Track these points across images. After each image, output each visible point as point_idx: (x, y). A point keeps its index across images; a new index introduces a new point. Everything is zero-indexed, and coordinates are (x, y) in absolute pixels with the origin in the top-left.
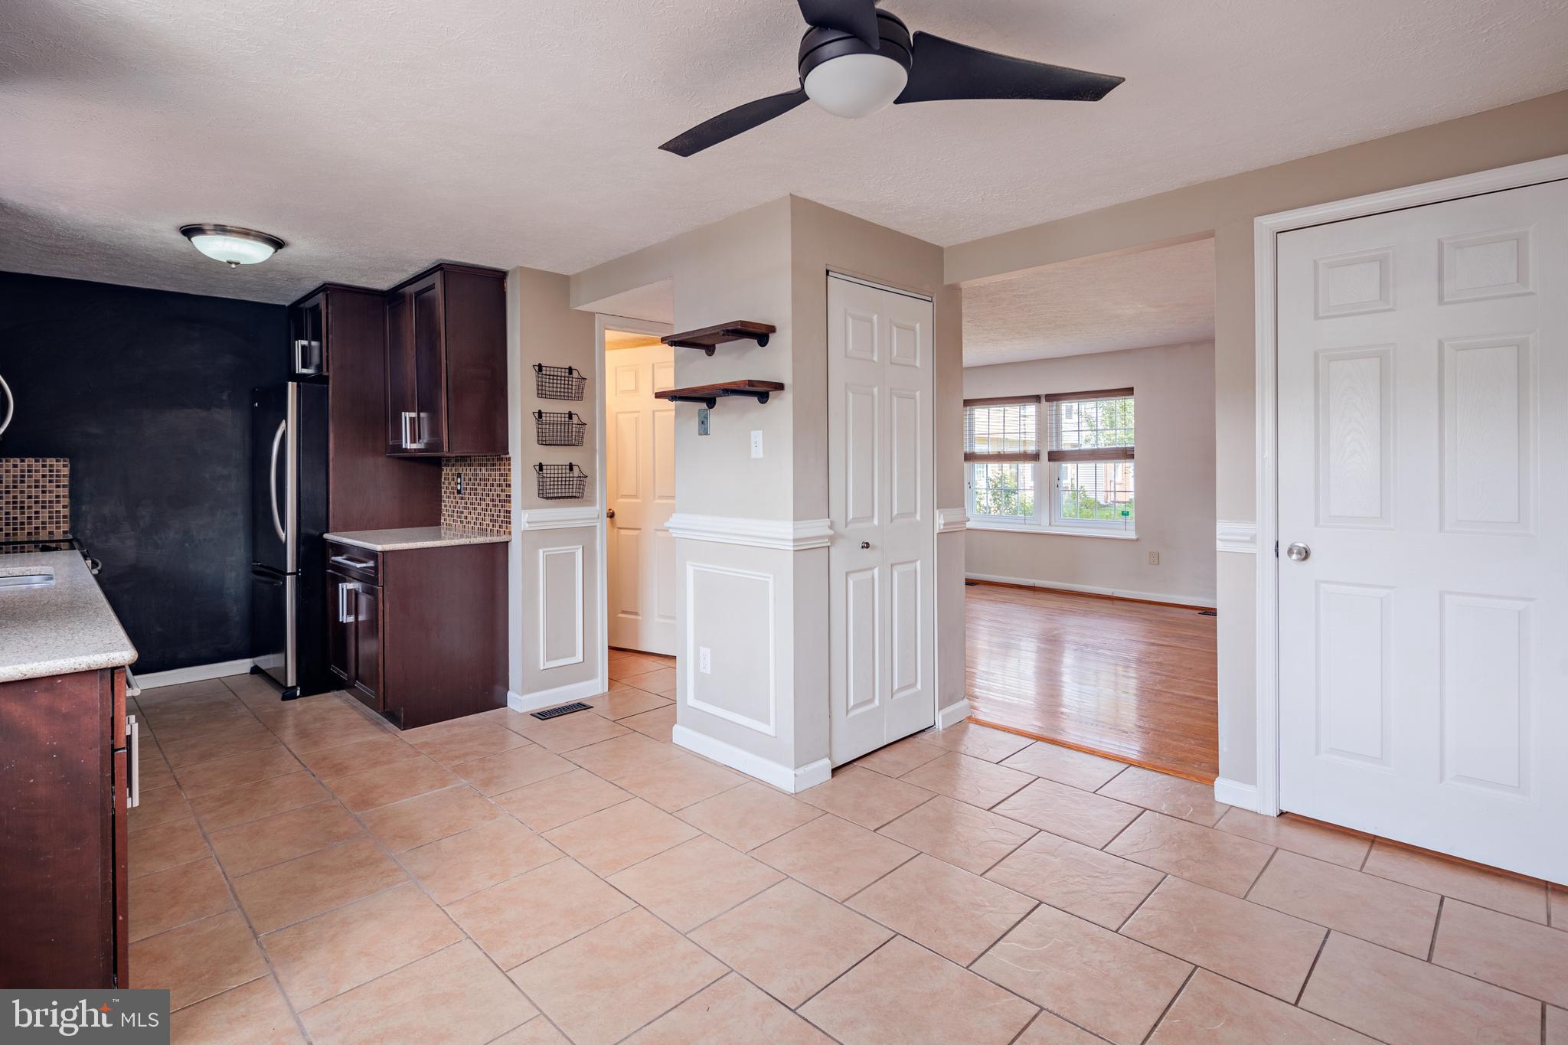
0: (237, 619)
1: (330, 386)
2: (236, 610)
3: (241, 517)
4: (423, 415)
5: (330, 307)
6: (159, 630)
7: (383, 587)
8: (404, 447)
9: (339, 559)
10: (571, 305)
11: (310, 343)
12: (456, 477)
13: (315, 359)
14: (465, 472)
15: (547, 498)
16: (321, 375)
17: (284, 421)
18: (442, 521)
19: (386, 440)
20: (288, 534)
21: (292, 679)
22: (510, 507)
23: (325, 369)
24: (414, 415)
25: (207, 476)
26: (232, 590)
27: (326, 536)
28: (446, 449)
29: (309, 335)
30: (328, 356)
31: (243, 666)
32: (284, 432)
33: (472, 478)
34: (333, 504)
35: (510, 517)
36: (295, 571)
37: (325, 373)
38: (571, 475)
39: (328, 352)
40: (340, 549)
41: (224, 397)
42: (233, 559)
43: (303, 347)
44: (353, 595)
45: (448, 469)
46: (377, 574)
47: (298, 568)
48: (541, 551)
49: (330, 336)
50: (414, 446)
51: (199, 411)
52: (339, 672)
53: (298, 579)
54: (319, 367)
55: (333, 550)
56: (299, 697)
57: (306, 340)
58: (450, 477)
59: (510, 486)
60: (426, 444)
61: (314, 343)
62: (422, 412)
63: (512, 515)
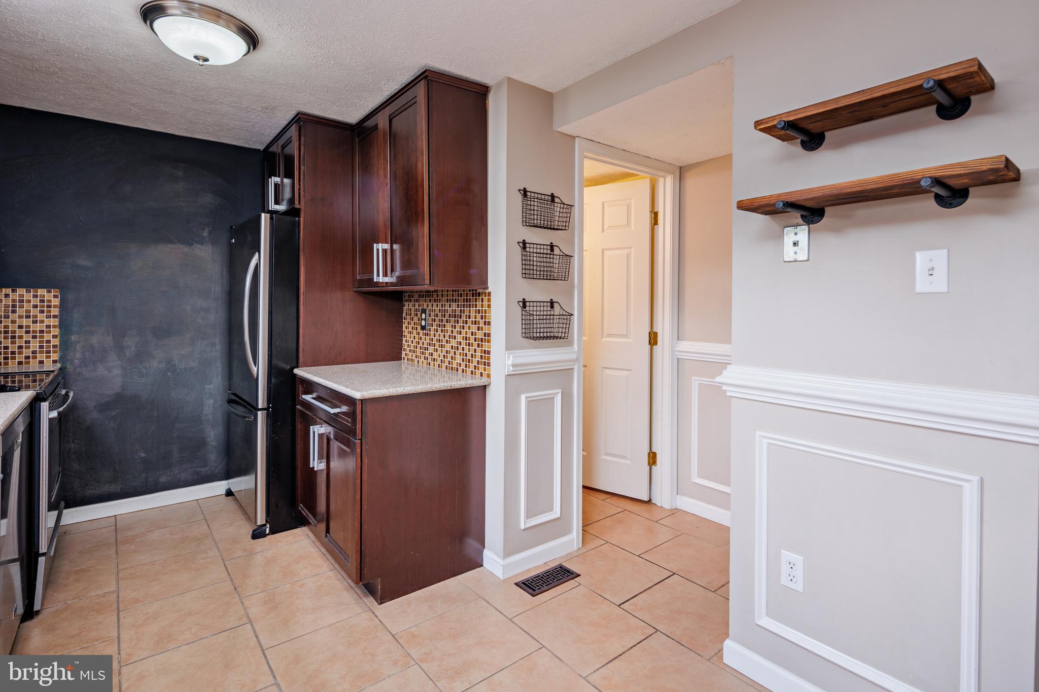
0: (214, 443)
1: (302, 219)
2: (213, 435)
3: (218, 347)
4: (396, 247)
5: (302, 138)
6: (143, 455)
7: (361, 439)
8: (375, 281)
9: (308, 398)
10: (554, 128)
11: (282, 181)
12: (419, 314)
13: (287, 194)
14: (430, 307)
15: (534, 338)
16: (294, 208)
17: (257, 254)
18: (403, 356)
19: (354, 275)
20: (260, 370)
21: (261, 516)
22: (489, 347)
23: (297, 202)
24: (387, 246)
25: (189, 308)
26: (210, 417)
27: (296, 371)
28: (427, 282)
29: (282, 173)
30: (299, 189)
31: (219, 487)
32: (257, 264)
33: (440, 314)
34: (303, 337)
35: (489, 358)
36: (265, 406)
37: (297, 206)
38: (552, 313)
39: (300, 185)
40: (309, 387)
41: (205, 234)
42: (212, 386)
43: (276, 185)
44: (326, 441)
45: (411, 304)
46: (355, 426)
47: (269, 403)
48: (523, 397)
49: (302, 168)
50: (386, 280)
51: (182, 246)
52: (307, 514)
53: (268, 415)
54: (291, 201)
55: (303, 387)
56: (269, 534)
57: (279, 177)
58: (413, 313)
59: (489, 323)
60: (398, 277)
61: (286, 181)
62: (396, 243)
63: (492, 356)
